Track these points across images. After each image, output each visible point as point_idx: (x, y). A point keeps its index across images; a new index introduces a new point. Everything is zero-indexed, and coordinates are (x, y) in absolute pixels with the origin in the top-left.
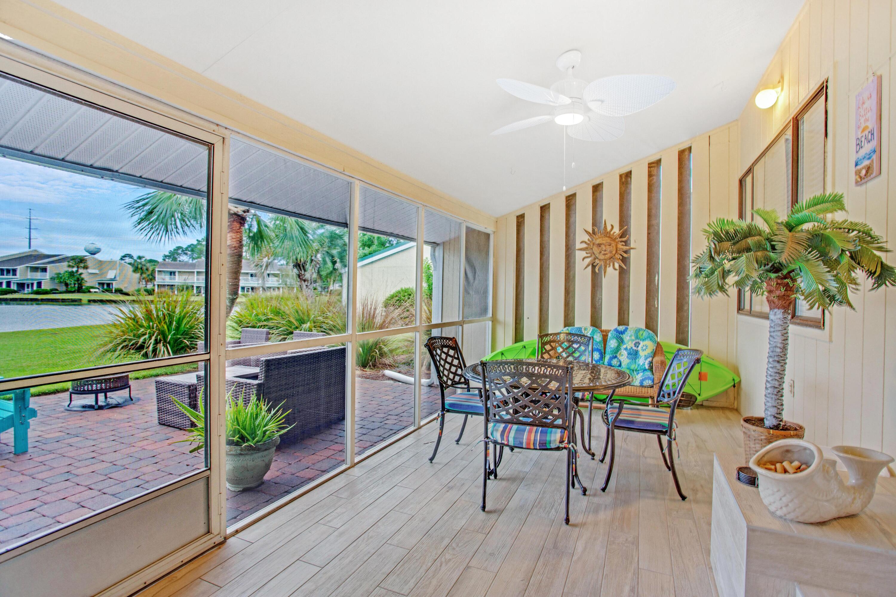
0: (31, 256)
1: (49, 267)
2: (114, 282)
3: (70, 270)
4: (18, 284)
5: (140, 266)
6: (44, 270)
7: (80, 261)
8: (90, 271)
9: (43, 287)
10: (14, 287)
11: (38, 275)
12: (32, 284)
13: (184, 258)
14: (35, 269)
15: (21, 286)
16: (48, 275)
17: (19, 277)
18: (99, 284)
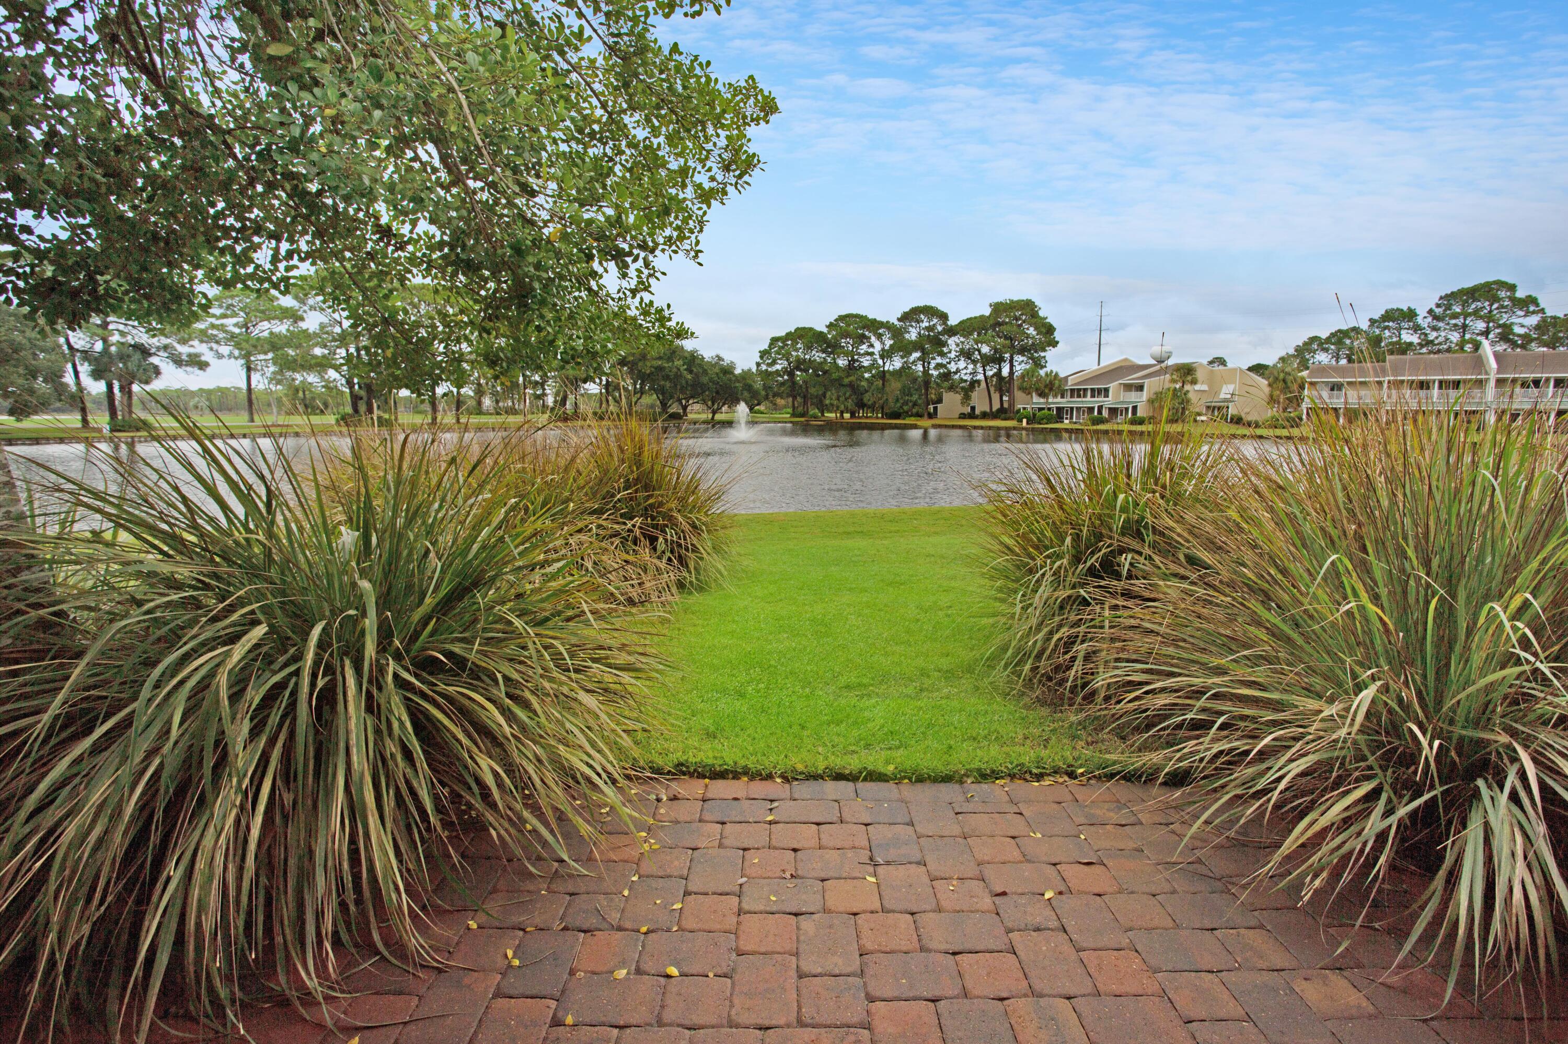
0: (1121, 367)
1: (1146, 382)
2: (1230, 405)
3: (1173, 386)
4: (1110, 409)
5: (1282, 376)
6: (1140, 388)
7: (1187, 372)
8: (1197, 387)
9: (1140, 413)
10: (1105, 413)
11: (1133, 396)
12: (1127, 409)
13: (1323, 358)
14: (1128, 387)
15: (1113, 411)
16: (1145, 396)
17: (1109, 402)
18: (1208, 407)
